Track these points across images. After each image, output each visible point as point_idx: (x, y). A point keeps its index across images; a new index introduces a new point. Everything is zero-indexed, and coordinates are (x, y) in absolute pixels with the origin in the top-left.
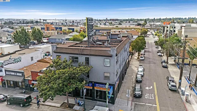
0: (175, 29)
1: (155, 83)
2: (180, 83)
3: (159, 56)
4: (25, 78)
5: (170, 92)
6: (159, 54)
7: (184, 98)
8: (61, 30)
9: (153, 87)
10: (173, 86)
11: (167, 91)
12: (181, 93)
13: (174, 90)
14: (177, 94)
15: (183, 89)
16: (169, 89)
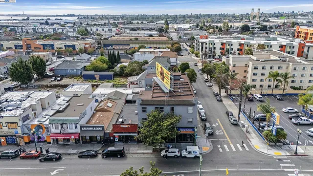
0: (215, 46)
1: (218, 119)
2: (239, 117)
3: (209, 86)
4: (106, 132)
5: (233, 126)
6: (208, 84)
7: (244, 129)
8: (53, 49)
9: (219, 124)
10: (234, 120)
11: (231, 126)
12: (241, 126)
13: (236, 124)
14: (238, 127)
15: (242, 122)
16: (232, 124)
